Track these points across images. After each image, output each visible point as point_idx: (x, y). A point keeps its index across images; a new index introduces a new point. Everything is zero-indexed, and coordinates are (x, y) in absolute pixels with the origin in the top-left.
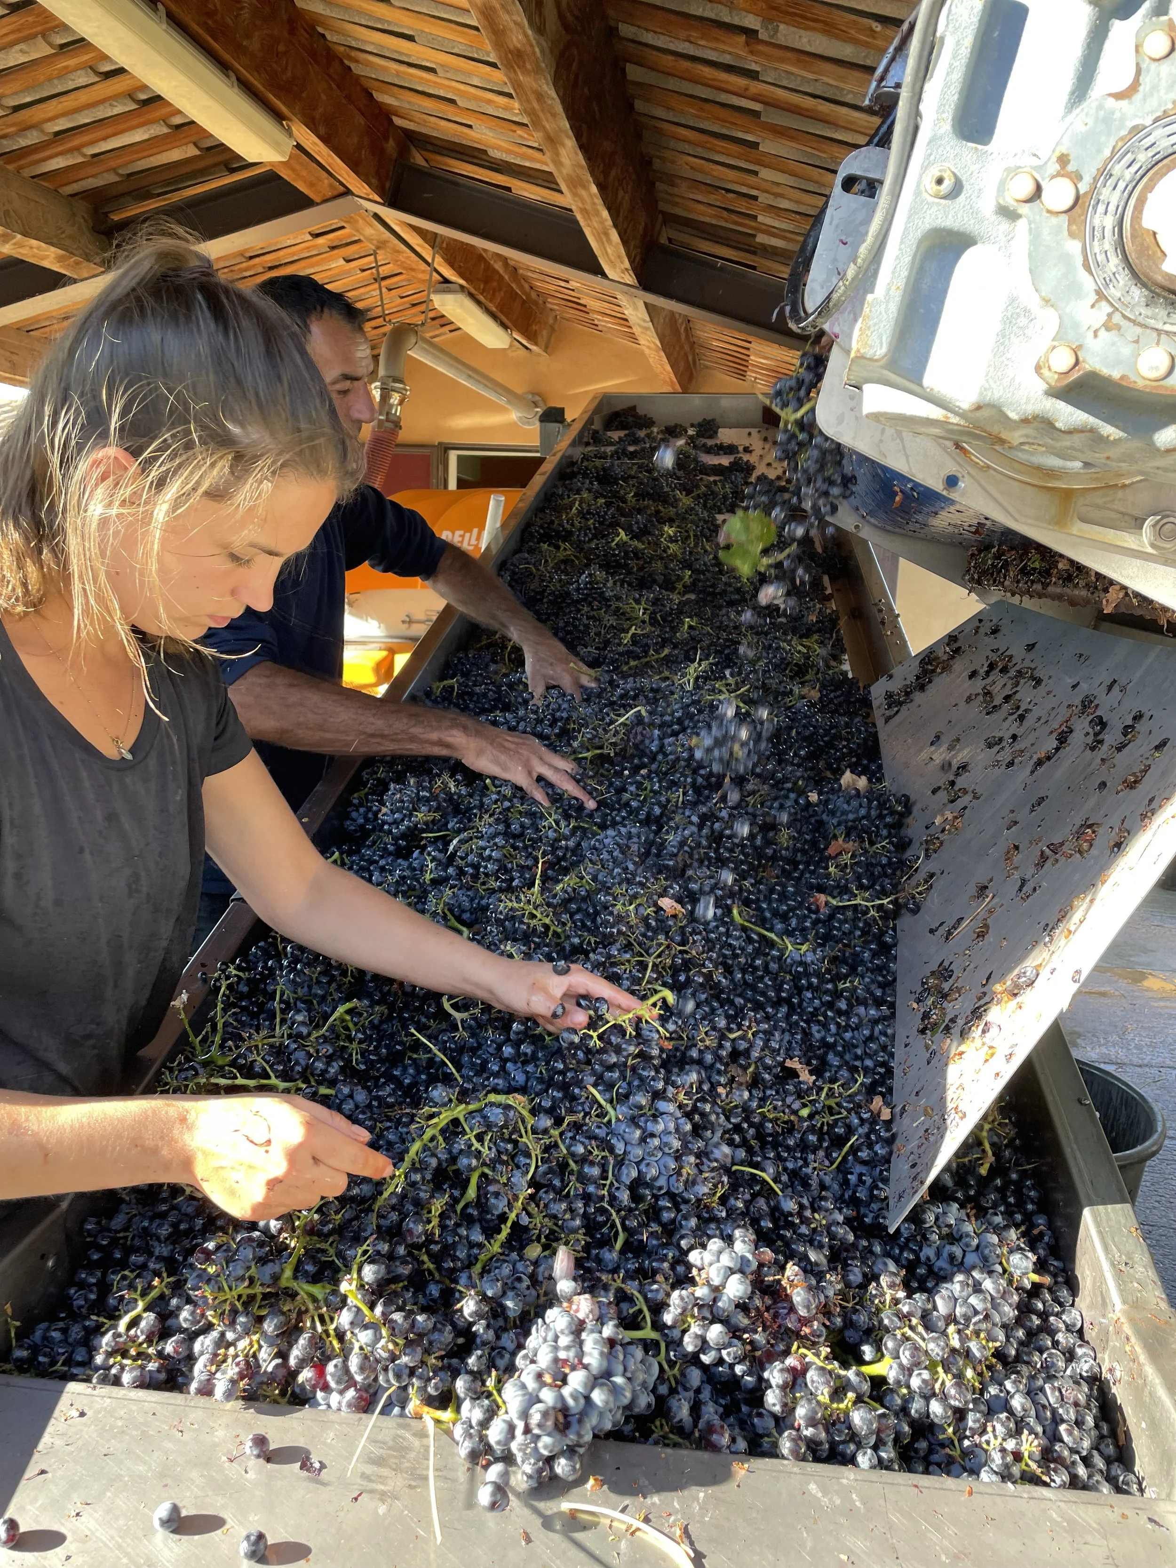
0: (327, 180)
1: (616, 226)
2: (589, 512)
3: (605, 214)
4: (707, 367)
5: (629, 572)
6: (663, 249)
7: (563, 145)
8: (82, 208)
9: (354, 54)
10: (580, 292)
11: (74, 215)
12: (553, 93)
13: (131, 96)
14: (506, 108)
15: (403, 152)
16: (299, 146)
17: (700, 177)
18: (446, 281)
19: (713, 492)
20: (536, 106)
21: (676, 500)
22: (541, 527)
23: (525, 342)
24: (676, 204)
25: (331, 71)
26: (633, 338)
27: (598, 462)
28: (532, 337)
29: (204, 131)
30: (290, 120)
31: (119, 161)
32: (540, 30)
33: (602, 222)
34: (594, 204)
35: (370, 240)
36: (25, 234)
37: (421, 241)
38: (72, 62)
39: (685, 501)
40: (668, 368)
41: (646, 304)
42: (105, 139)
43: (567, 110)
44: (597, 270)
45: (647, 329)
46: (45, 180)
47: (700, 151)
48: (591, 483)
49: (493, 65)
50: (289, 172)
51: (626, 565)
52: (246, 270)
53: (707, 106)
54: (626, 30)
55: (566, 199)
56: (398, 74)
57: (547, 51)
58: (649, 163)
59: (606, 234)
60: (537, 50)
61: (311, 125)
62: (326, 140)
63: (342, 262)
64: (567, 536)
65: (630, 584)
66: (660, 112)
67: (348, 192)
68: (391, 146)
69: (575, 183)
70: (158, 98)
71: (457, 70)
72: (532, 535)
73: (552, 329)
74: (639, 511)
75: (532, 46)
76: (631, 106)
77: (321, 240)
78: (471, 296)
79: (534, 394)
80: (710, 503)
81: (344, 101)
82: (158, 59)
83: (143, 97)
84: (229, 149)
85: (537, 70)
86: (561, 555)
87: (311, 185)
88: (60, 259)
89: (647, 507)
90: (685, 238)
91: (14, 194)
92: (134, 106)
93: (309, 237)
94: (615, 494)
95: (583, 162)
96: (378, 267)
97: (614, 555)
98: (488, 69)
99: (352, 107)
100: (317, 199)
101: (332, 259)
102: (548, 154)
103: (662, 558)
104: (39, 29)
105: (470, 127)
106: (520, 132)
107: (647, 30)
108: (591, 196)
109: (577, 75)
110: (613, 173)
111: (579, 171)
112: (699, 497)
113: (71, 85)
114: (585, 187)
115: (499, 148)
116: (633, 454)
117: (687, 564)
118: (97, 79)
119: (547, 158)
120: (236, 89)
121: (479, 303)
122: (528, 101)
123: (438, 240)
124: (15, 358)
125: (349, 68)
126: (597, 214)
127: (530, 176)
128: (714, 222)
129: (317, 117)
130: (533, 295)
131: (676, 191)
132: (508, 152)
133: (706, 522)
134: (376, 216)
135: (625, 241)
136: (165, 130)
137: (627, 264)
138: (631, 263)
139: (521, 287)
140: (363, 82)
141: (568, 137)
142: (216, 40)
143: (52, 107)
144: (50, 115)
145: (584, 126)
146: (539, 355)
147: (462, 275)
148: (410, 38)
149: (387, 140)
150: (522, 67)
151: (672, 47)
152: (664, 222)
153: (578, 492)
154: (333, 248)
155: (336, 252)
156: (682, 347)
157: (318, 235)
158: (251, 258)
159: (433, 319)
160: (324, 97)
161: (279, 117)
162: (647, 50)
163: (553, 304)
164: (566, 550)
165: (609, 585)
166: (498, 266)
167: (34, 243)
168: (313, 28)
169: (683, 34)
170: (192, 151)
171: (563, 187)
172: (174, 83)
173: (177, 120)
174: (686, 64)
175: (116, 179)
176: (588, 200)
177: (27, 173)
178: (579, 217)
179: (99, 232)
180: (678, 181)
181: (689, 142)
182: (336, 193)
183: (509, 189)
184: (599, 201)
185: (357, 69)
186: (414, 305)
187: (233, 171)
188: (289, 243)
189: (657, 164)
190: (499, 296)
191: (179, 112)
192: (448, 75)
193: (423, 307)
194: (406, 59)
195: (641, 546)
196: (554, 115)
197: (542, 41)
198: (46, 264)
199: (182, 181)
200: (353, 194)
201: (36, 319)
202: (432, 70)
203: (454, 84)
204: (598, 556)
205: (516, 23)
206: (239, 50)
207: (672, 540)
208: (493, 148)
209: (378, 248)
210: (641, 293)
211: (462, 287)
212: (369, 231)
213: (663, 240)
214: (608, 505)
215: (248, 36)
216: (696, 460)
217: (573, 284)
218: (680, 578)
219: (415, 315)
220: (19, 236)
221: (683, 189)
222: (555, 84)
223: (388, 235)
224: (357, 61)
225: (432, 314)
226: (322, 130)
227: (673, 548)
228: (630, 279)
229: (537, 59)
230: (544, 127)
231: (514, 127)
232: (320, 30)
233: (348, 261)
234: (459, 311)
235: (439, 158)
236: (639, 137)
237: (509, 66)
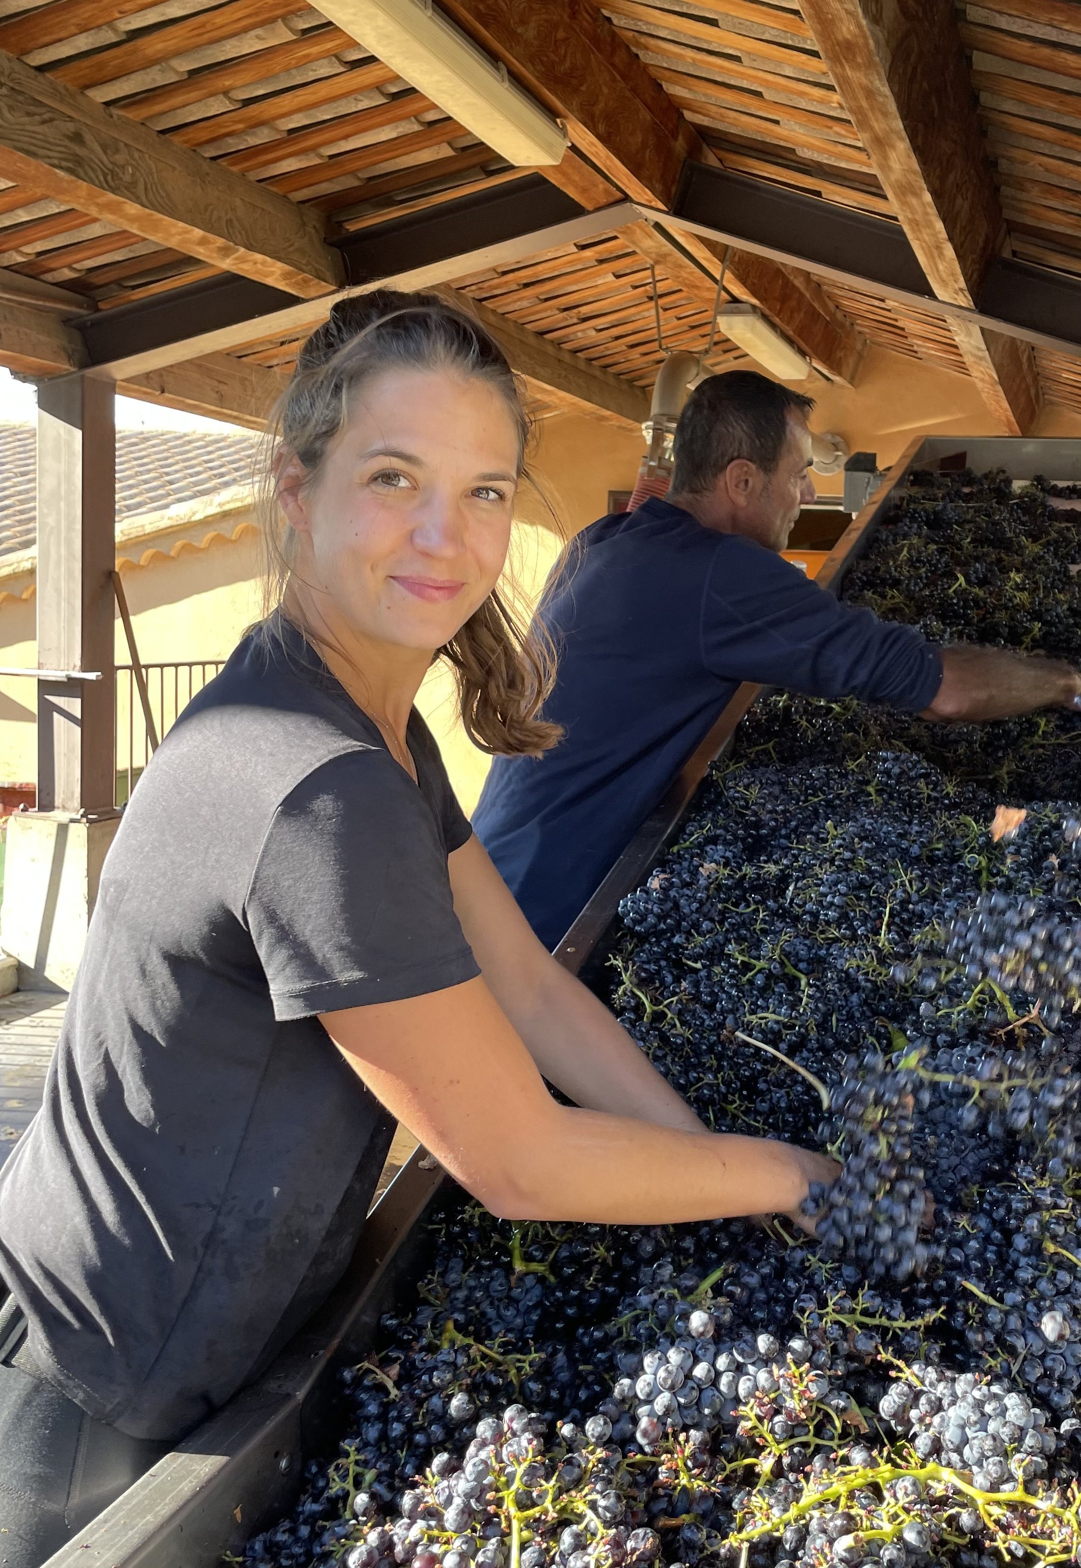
0: (602, 184)
1: (951, 239)
2: (918, 561)
3: (939, 226)
4: (1051, 403)
5: (968, 623)
6: (1008, 265)
7: (893, 147)
8: (313, 217)
9: (643, 40)
10: (898, 312)
11: (304, 224)
12: (886, 90)
13: (378, 88)
14: (822, 102)
15: (694, 151)
16: (574, 148)
17: (1055, 181)
18: (735, 300)
19: (1065, 539)
20: (864, 104)
21: (1021, 547)
22: (865, 574)
23: (826, 372)
24: (1023, 211)
25: (617, 60)
26: (962, 367)
27: (929, 505)
28: (835, 366)
29: (461, 127)
30: (565, 117)
31: (360, 163)
32: (875, 19)
33: (935, 235)
34: (927, 214)
35: (647, 253)
36: (250, 248)
37: (708, 254)
38: (315, 50)
39: (1033, 549)
40: (1006, 405)
41: (982, 330)
42: (346, 137)
43: (900, 108)
44: (923, 289)
45: (981, 358)
46: (271, 184)
47: (1057, 151)
48: (920, 527)
49: (814, 54)
50: (559, 176)
51: (965, 615)
52: (497, 287)
53: (1069, 99)
54: (975, 13)
55: (892, 206)
56: (694, 62)
57: (883, 42)
58: (995, 164)
59: (939, 248)
60: (871, 42)
61: (590, 123)
62: (604, 139)
63: (611, 278)
64: (896, 583)
65: (969, 637)
66: (1007, 106)
67: (626, 198)
68: (680, 145)
69: (905, 190)
70: (412, 91)
71: (767, 58)
72: (852, 582)
73: (860, 356)
74: (977, 559)
75: (865, 37)
76: (976, 99)
77: (588, 253)
78: (765, 318)
79: (834, 434)
80: (1062, 551)
81: (628, 94)
82: (420, 50)
83: (394, 90)
84: (489, 149)
85: (870, 65)
86: (888, 603)
87: (584, 191)
88: (286, 276)
89: (987, 554)
90: (1033, 251)
91: (238, 202)
92: (383, 100)
93: (575, 250)
94: (949, 540)
95: (916, 166)
96: (655, 282)
97: (953, 604)
98: (804, 57)
99: (637, 101)
100: (589, 207)
101: (598, 275)
102: (874, 157)
103: (1007, 608)
104: (279, 12)
105: (777, 122)
106: (838, 128)
107: (1001, 13)
108: (923, 205)
109: (915, 69)
110: (951, 178)
111: (911, 177)
112: (1048, 543)
113: (312, 76)
114: (917, 195)
115: (811, 147)
116: (968, 498)
117: (1036, 616)
118: (342, 69)
119: (873, 161)
120: (507, 84)
121: (773, 326)
122: (855, 98)
123: (730, 252)
124: (223, 387)
125: (637, 56)
126: (930, 225)
127: (845, 178)
128: (1069, 232)
129: (597, 113)
130: (839, 315)
131: (1024, 196)
132: (820, 150)
133: (1057, 573)
134: (658, 226)
135: (961, 256)
136: (416, 127)
137: (962, 284)
138: (966, 282)
139: (825, 306)
140: (653, 72)
141: (901, 139)
142: (486, 27)
143: (286, 102)
144: (285, 110)
145: (921, 127)
146: (842, 387)
147: (754, 294)
148: (713, 23)
149: (676, 138)
150: (851, 61)
151: (1030, 32)
152: (1008, 233)
153: (905, 536)
154: (601, 262)
155: (604, 266)
156: (1023, 379)
157: (583, 247)
158: (504, 273)
159: (716, 344)
160: (605, 90)
161: (551, 113)
162: (1000, 36)
163: (862, 326)
164: (896, 596)
165: (947, 636)
166: (798, 283)
167: (259, 257)
168: (598, 11)
169: (1044, 17)
170: (446, 152)
171: (890, 194)
172: (436, 77)
173: (431, 116)
174: (1046, 51)
175: (356, 183)
176: (919, 210)
177: (253, 176)
178: (906, 229)
179: (331, 244)
180: (1028, 185)
181: (1045, 141)
182: (612, 200)
183: (819, 194)
184: (933, 211)
185: (645, 57)
186: (693, 327)
187: (491, 174)
188: (550, 256)
189: (1003, 164)
190: (799, 317)
191: (434, 106)
192: (755, 64)
193: (707, 330)
194: (705, 46)
195: (981, 593)
196: (885, 114)
197: (877, 30)
198: (270, 281)
199: (432, 185)
200: (632, 201)
201: (250, 344)
202: (737, 59)
203: (761, 74)
204: (933, 604)
205: (848, 12)
206: (511, 37)
207: (1019, 588)
208: (803, 146)
209: (657, 262)
210: (978, 317)
211: (754, 307)
212: (647, 243)
213: (1006, 254)
214: (941, 551)
215: (523, 22)
216: (1044, 506)
217: (890, 304)
218: (1028, 631)
219: (694, 339)
220: (242, 250)
221: (1034, 194)
222: (890, 80)
223: (670, 247)
224: (646, 48)
225: (716, 338)
226: (601, 128)
227: (1022, 597)
228: (965, 300)
229: (869, 51)
230: (871, 128)
231: (830, 123)
232: (605, 12)
233: (618, 277)
234: (749, 335)
235: (735, 157)
236: (984, 134)
237: (835, 59)
